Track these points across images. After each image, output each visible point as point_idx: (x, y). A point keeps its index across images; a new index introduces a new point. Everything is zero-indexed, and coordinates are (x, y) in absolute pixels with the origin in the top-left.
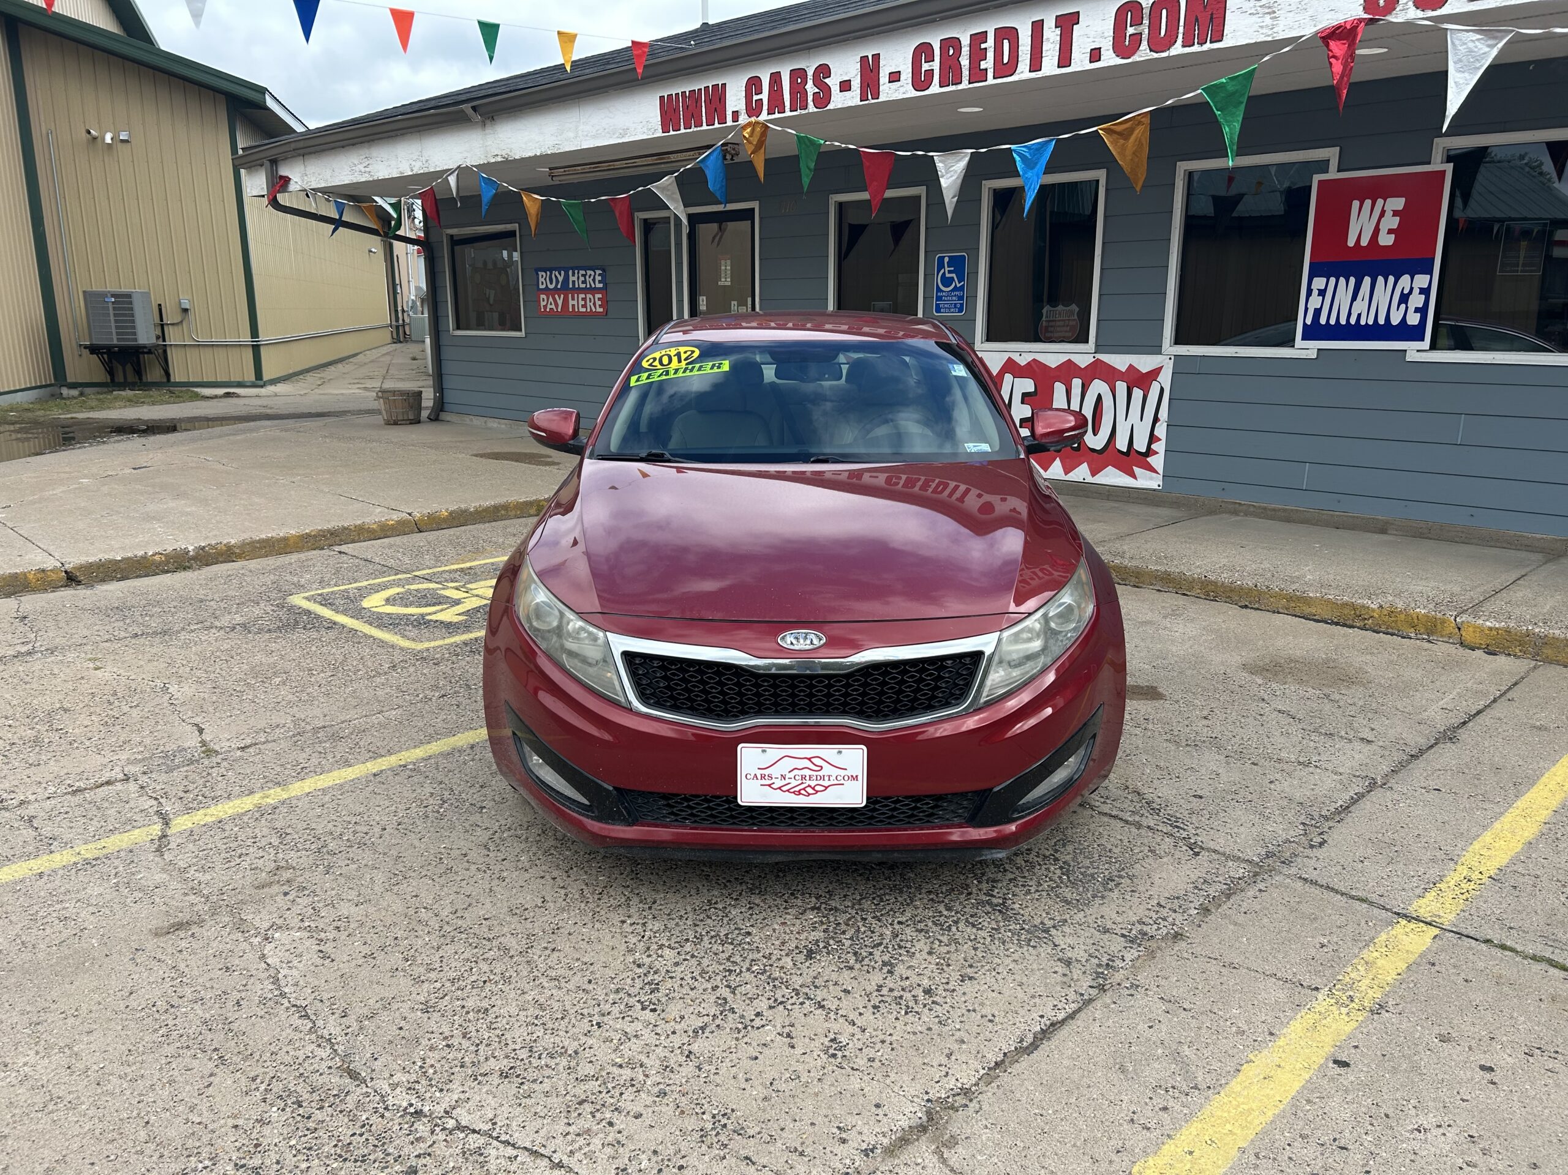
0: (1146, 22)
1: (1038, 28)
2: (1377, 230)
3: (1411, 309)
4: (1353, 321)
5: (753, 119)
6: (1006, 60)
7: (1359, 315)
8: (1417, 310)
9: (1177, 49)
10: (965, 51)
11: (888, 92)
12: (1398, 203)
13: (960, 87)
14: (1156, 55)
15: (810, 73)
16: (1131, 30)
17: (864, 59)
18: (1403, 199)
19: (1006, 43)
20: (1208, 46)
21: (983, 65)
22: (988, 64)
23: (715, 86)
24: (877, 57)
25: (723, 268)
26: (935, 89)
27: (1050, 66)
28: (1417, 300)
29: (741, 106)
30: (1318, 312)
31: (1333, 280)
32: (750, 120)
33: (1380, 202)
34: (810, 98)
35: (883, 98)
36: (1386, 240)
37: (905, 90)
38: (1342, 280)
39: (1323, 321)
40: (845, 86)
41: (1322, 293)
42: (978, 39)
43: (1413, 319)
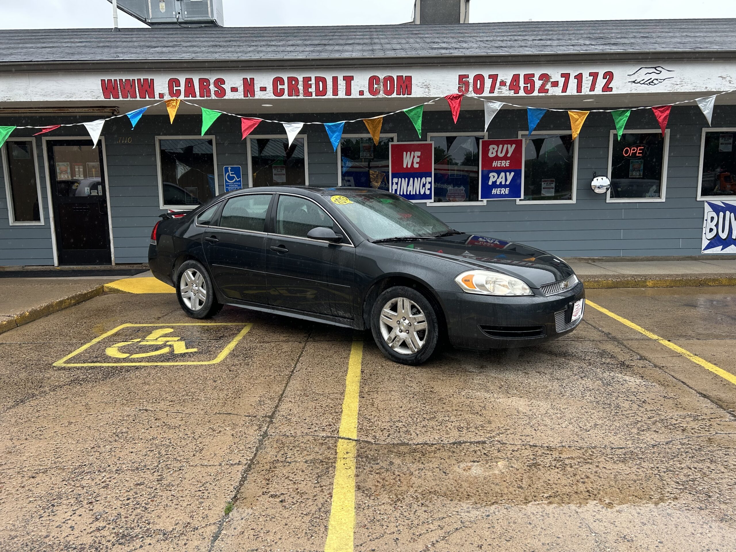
0: (382, 84)
1: (335, 80)
2: (413, 163)
3: (427, 189)
4: (408, 193)
5: (174, 98)
6: (321, 89)
7: (410, 191)
8: (428, 189)
9: (394, 95)
10: (301, 83)
11: (259, 95)
12: (418, 153)
13: (299, 97)
14: (387, 96)
15: (212, 81)
16: (375, 86)
17: (245, 80)
18: (420, 153)
19: (321, 83)
20: (406, 96)
21: (310, 90)
22: (313, 90)
23: (146, 80)
24: (252, 80)
25: (77, 170)
26: (286, 96)
27: (342, 94)
28: (428, 186)
29: (166, 91)
30: (396, 190)
31: (400, 179)
32: (172, 98)
33: (413, 153)
34: (212, 92)
35: (257, 97)
36: (416, 166)
37: (269, 95)
38: (403, 179)
39: (398, 193)
40: (234, 90)
41: (397, 184)
42: (307, 80)
43: (428, 192)
